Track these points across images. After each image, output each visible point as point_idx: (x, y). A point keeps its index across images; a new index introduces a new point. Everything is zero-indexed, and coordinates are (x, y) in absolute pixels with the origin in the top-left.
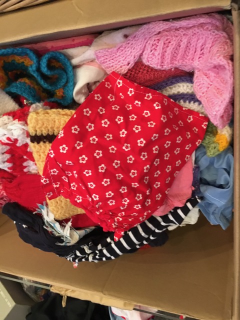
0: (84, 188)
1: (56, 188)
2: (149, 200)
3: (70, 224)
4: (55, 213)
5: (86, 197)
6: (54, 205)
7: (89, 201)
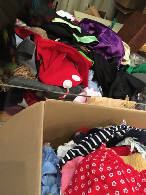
0: (127, 179)
1: (143, 178)
2: (87, 168)
3: (132, 150)
4: (141, 158)
5: (125, 172)
6: (143, 164)
7: (123, 170)
